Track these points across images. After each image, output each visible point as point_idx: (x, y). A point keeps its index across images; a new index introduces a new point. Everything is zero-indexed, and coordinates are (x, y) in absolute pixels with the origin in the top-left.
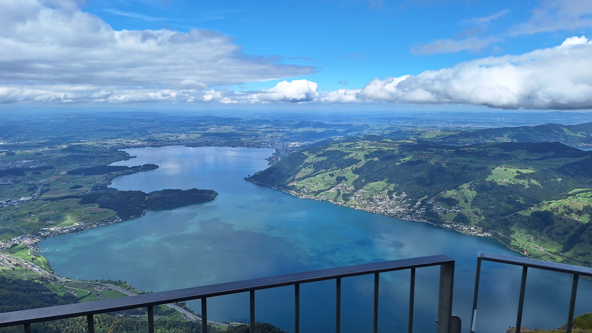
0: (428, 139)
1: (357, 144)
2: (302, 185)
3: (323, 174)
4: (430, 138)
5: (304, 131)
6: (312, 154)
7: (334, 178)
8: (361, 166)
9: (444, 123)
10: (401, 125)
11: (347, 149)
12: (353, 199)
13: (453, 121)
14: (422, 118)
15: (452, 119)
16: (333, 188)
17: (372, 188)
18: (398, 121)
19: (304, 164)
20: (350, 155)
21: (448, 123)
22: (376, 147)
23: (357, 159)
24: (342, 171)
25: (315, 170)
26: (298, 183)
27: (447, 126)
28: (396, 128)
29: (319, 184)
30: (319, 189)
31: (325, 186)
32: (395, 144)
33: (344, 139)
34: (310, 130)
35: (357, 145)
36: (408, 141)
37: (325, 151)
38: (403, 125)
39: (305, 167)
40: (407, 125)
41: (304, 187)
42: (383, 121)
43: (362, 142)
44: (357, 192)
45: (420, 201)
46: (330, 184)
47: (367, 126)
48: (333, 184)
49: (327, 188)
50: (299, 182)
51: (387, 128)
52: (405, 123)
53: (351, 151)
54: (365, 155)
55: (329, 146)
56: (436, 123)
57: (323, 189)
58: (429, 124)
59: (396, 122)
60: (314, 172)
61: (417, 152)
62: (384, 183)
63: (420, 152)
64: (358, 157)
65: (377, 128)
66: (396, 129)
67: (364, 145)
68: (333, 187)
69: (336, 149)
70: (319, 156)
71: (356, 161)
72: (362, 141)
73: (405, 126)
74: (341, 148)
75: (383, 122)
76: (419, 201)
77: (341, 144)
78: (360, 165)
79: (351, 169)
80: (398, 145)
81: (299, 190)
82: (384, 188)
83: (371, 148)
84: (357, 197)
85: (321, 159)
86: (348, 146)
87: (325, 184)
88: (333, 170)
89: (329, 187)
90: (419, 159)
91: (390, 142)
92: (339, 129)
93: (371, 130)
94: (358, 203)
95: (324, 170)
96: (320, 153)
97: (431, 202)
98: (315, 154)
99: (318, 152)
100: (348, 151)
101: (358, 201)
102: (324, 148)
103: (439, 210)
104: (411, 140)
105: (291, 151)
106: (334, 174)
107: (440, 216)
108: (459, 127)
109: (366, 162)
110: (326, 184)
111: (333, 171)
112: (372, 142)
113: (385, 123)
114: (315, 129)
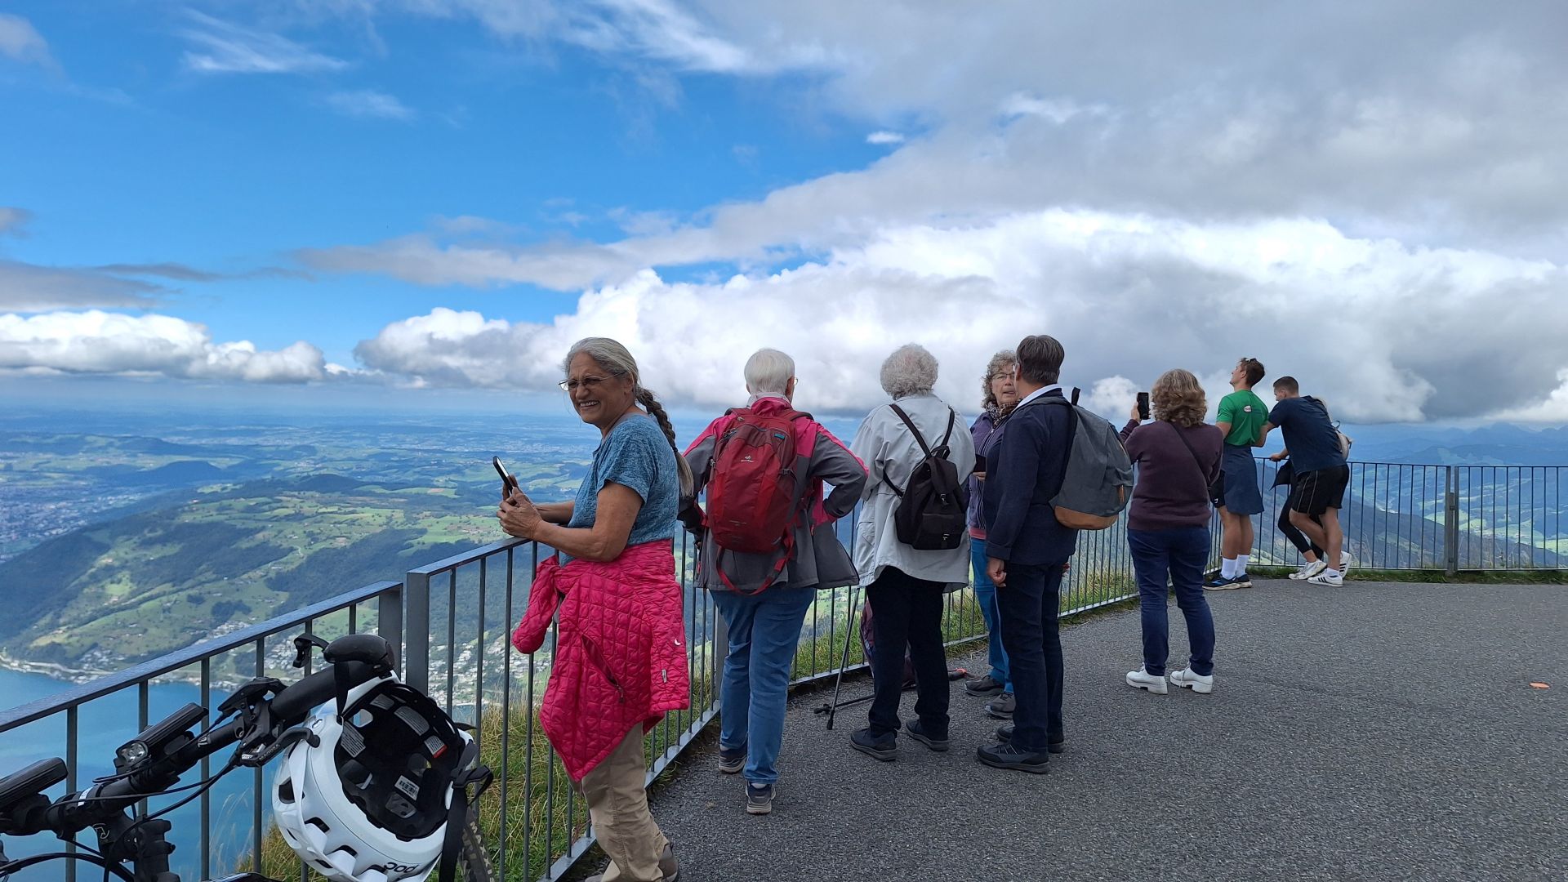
0: (482, 483)
1: (281, 501)
2: (88, 641)
3: (164, 599)
4: (489, 482)
5: (93, 464)
6: (125, 537)
7: (206, 609)
8: (293, 567)
9: (520, 443)
10: (407, 446)
11: (246, 519)
12: (272, 667)
13: (543, 436)
14: (464, 429)
15: (539, 432)
16: (202, 638)
17: (332, 627)
18: (401, 436)
19: (93, 570)
20: (260, 536)
21: (531, 442)
22: (339, 509)
23: (281, 545)
24: (233, 584)
25: (135, 588)
26: (70, 636)
27: (528, 449)
28: (395, 455)
29: (152, 631)
30: (155, 648)
31: (175, 637)
32: (396, 500)
33: (238, 487)
34: (115, 462)
35: (279, 505)
36: (431, 491)
37: (173, 528)
38: (413, 446)
39: (99, 581)
40: (425, 448)
41: (95, 646)
42: (358, 435)
43: (294, 496)
44: (285, 644)
45: (469, 649)
46: (190, 628)
47: (310, 450)
48: (202, 626)
49: (181, 642)
50: (77, 631)
51: (370, 456)
52: (422, 441)
53: (260, 525)
54: (305, 532)
55: (184, 511)
56: (502, 443)
57: (165, 645)
58: (484, 444)
59: (394, 440)
60: (133, 594)
61: (457, 519)
62: (367, 609)
63: (464, 518)
64: (284, 540)
65: (341, 456)
66: (396, 459)
67: (302, 504)
68: (204, 636)
69: (210, 519)
70: (148, 543)
71: (278, 553)
72: (296, 493)
73: (418, 450)
74: (226, 517)
75: (354, 438)
76: (466, 649)
77: (225, 502)
78: (292, 563)
79: (262, 577)
80: (402, 500)
81: (78, 658)
82: (368, 623)
83: (324, 513)
84: (284, 659)
85: (154, 554)
86: (249, 509)
87: (174, 631)
88: (202, 583)
89: (187, 636)
90: (461, 537)
91: (380, 495)
92: (219, 459)
93: (323, 460)
94: (287, 676)
95: (167, 587)
96: (151, 535)
97: (499, 649)
98: (136, 539)
99: (146, 531)
100: (252, 525)
101: (288, 671)
102: (168, 518)
103: (518, 666)
104: (438, 487)
105: (41, 532)
106: (206, 597)
107: (520, 684)
108: (556, 452)
109: (310, 552)
110: (178, 629)
111: (199, 587)
112: (327, 496)
113: (362, 442)
114: (132, 459)
